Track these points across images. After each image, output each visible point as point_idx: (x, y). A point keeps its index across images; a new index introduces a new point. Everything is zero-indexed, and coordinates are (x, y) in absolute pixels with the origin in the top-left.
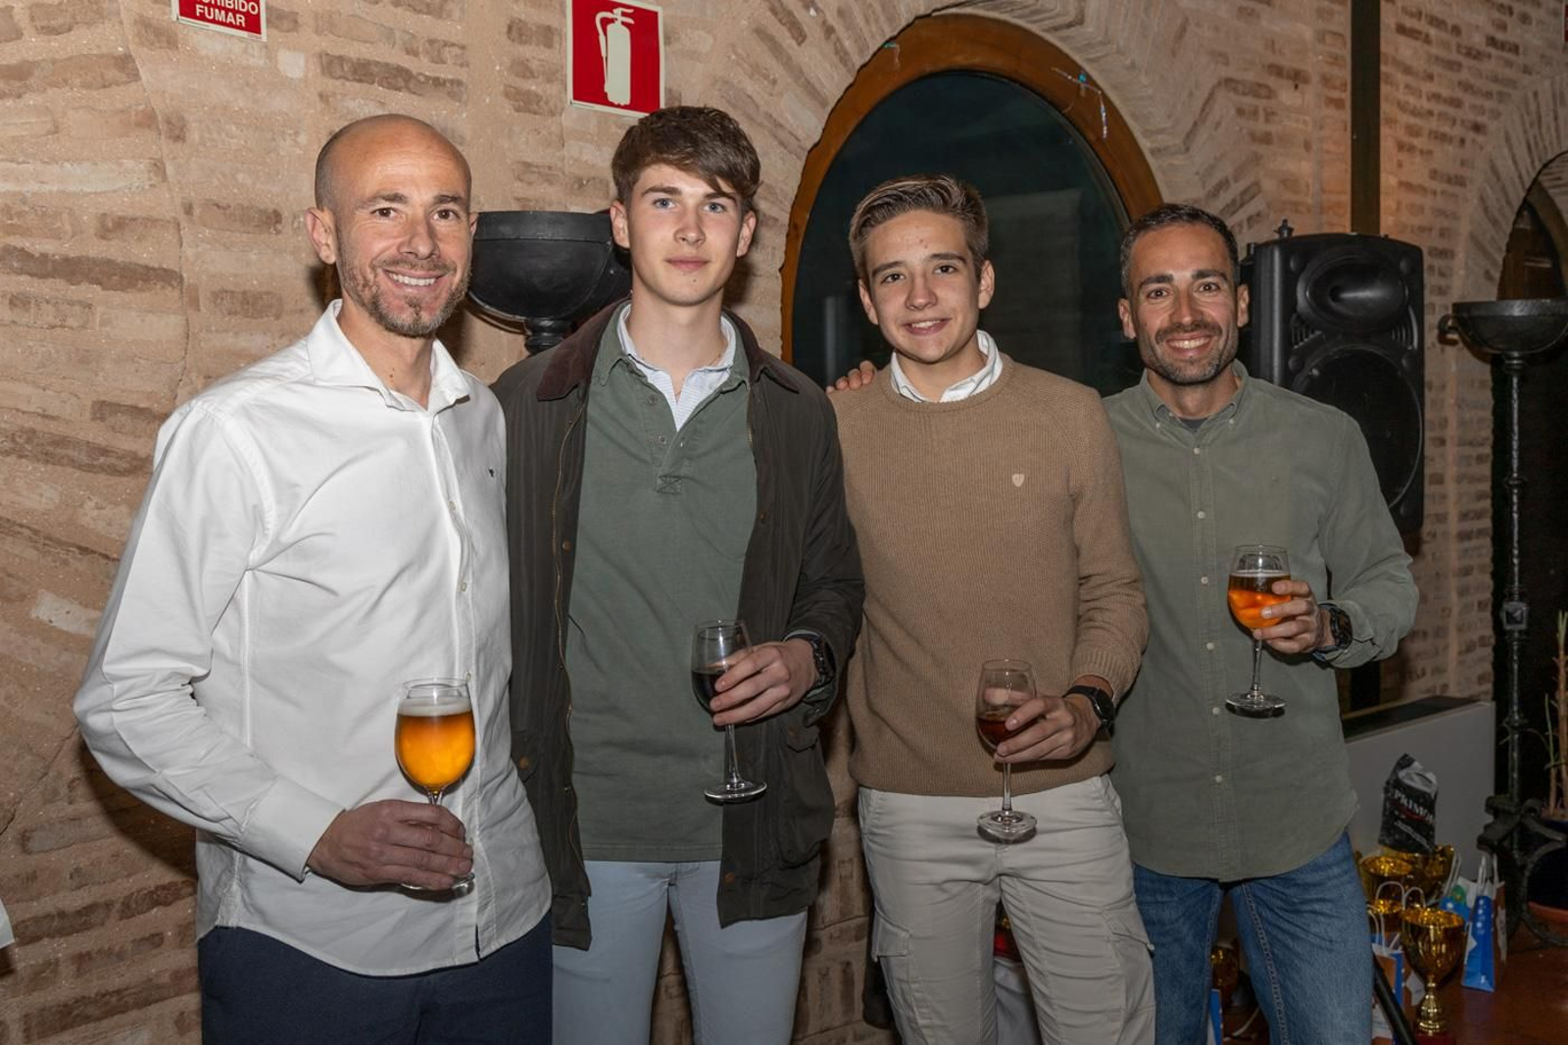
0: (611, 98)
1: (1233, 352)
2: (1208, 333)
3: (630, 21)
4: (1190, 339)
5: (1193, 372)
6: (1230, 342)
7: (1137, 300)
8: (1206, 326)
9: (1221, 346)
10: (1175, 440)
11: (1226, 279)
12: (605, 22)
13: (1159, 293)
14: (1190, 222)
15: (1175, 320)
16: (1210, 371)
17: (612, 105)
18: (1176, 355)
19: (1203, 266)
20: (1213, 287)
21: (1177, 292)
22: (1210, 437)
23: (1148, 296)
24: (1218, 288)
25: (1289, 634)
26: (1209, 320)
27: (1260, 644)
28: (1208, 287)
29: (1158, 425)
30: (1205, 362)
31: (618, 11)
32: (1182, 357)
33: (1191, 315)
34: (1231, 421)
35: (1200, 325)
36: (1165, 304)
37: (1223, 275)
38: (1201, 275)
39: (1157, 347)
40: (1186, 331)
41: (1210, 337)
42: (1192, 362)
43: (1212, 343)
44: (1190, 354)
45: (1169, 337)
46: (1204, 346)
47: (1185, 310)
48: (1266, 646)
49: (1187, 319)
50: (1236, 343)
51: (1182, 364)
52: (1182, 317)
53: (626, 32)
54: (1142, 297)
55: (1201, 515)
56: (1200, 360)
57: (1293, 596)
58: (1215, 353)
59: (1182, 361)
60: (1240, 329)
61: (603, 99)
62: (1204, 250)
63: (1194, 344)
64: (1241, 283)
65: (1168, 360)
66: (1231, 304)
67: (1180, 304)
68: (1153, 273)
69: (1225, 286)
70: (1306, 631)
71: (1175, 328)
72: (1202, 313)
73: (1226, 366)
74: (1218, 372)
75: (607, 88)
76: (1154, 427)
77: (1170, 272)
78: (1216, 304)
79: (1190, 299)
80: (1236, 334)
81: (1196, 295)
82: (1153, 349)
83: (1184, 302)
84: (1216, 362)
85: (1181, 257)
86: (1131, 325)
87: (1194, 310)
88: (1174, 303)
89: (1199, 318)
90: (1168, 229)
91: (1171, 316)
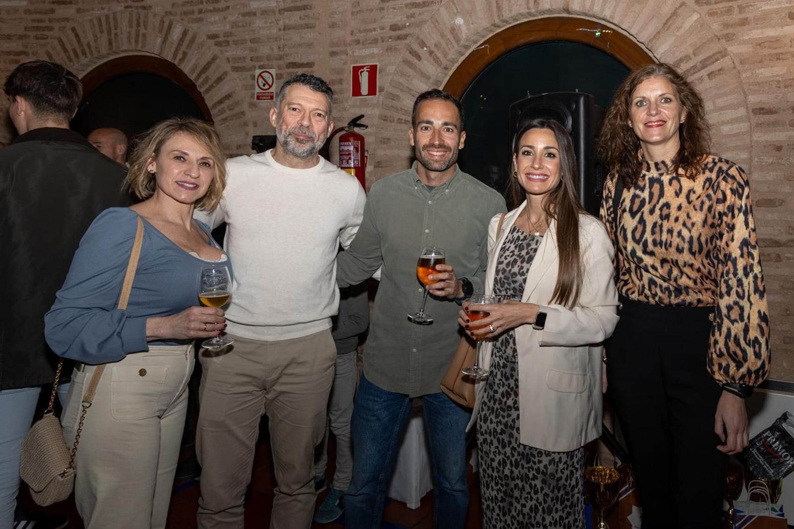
0: (363, 94)
1: (455, 160)
2: (445, 150)
3: (369, 70)
4: (437, 151)
5: (436, 166)
6: (454, 156)
7: (417, 129)
8: (445, 147)
9: (450, 157)
10: (422, 196)
11: (456, 128)
12: (361, 72)
13: (426, 128)
14: (444, 99)
15: (431, 142)
16: (444, 167)
17: (363, 95)
18: (430, 157)
19: (448, 120)
20: (451, 130)
21: (434, 129)
22: (437, 196)
23: (422, 129)
24: (453, 131)
25: (440, 287)
26: (446, 144)
27: (427, 292)
28: (448, 130)
29: (416, 188)
30: (442, 162)
31: (365, 68)
32: (432, 158)
33: (439, 141)
34: (447, 191)
35: (442, 146)
36: (429, 133)
37: (455, 126)
38: (446, 124)
39: (422, 152)
40: (436, 148)
41: (446, 152)
42: (436, 161)
43: (446, 155)
44: (437, 158)
45: (428, 149)
46: (443, 156)
47: (436, 138)
48: (429, 293)
49: (437, 143)
50: (457, 157)
51: (432, 162)
52: (435, 141)
53: (367, 73)
54: (419, 129)
55: (427, 231)
56: (441, 161)
57: (445, 271)
58: (447, 159)
59: (433, 160)
60: (459, 150)
61: (360, 94)
62: (449, 113)
63: (438, 154)
64: (463, 130)
65: (426, 159)
66: (457, 139)
67: (435, 135)
68: (425, 119)
69: (455, 131)
70: (448, 287)
71: (431, 146)
72: (444, 141)
73: (451, 165)
74: (447, 168)
75: (361, 91)
76: (414, 189)
77: (433, 120)
78: (450, 138)
79: (440, 133)
80: (457, 152)
81: (443, 132)
82: (421, 153)
83: (437, 134)
84: (447, 163)
85: (438, 114)
86: (413, 140)
87: (440, 139)
88: (432, 134)
89: (442, 143)
90: (434, 101)
91: (430, 140)
